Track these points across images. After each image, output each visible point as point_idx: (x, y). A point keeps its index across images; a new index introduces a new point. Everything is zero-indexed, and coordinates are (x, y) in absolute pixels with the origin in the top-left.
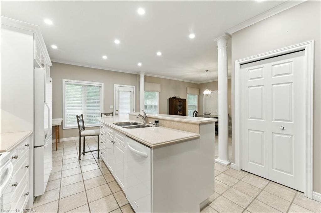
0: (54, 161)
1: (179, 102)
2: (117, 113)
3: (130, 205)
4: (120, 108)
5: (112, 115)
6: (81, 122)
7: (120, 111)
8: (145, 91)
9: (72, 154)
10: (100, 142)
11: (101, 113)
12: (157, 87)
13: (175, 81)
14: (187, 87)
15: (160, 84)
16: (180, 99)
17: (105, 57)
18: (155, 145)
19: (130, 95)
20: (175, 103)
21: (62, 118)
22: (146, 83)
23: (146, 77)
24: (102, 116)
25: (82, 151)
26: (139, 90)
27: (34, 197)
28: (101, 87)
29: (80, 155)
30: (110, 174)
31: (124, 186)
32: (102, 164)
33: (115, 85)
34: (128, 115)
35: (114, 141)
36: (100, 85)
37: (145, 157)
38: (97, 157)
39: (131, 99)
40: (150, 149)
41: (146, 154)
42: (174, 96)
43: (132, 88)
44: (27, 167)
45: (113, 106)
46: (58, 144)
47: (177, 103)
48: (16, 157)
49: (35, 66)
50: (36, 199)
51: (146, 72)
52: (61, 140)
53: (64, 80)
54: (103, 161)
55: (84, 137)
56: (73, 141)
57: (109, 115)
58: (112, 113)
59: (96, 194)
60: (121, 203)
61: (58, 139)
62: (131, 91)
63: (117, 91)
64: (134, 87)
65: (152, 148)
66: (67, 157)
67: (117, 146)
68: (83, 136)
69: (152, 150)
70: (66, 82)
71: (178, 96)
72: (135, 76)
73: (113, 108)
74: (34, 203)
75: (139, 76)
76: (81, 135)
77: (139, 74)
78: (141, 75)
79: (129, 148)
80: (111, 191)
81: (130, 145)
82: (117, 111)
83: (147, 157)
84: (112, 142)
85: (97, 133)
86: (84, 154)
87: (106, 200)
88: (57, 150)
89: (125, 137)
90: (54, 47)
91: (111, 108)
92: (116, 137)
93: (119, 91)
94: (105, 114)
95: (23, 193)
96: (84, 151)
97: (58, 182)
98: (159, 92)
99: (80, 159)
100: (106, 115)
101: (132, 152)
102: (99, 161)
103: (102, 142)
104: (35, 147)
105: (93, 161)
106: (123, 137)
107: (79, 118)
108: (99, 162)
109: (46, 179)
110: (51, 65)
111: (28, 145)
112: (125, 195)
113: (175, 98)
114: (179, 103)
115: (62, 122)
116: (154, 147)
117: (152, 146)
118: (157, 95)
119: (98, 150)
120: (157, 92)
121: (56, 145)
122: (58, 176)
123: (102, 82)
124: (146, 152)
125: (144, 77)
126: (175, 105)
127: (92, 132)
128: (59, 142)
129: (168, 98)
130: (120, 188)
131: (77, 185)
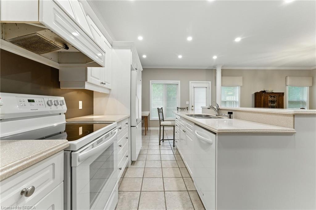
0: (144, 143)
1: (272, 96)
2: (193, 108)
3: (197, 192)
4: (195, 104)
5: (187, 110)
6: (161, 114)
7: (195, 106)
8: (222, 86)
9: (155, 139)
10: (175, 132)
11: (178, 107)
12: (239, 80)
13: (265, 70)
14: (286, 77)
15: (241, 77)
16: (273, 93)
17: (180, 57)
18: (220, 131)
19: (205, 90)
20: (264, 98)
21: (149, 111)
22: (223, 77)
23: (222, 71)
24: (178, 110)
25: (161, 139)
26: (216, 85)
27: (131, 161)
28: (178, 84)
29: (160, 141)
30: (182, 161)
31: (192, 173)
32: (176, 151)
33: (190, 82)
34: (201, 108)
35: (186, 130)
36: (177, 83)
37: (209, 144)
38: (173, 145)
39: (206, 95)
40: (215, 135)
41: (211, 141)
42: (263, 90)
43: (209, 84)
44: (127, 138)
45: (188, 102)
46: (146, 131)
47: (268, 98)
48: (120, 128)
49: (132, 69)
50: (133, 163)
51: (223, 65)
52: (149, 128)
53: (151, 81)
54: (177, 150)
55: (164, 126)
56: (156, 130)
57: (184, 109)
58: (187, 107)
59: (169, 173)
60: (189, 188)
61: (147, 128)
62: (206, 86)
63: (192, 88)
64: (210, 82)
65: (217, 134)
66: (152, 141)
67: (187, 135)
68: (162, 125)
69: (217, 136)
70: (152, 83)
71: (269, 90)
72: (211, 72)
73: (188, 104)
74: (131, 165)
75: (216, 70)
76: (161, 124)
77: (215, 68)
78: (217, 69)
79: (196, 135)
80: (182, 175)
81: (197, 133)
82: (193, 106)
83: (212, 144)
84: (183, 131)
85: (173, 124)
86: (163, 141)
87: (176, 181)
88: (146, 135)
89: (193, 125)
90: (144, 56)
91: (187, 103)
92: (186, 127)
93: (194, 87)
94: (180, 108)
95: (125, 155)
96: (163, 138)
97: (145, 156)
98: (241, 86)
99: (160, 144)
100: (182, 110)
101: (199, 139)
102: (174, 148)
103: (176, 132)
104: (131, 126)
105: (170, 148)
106: (192, 126)
107: (160, 111)
108: (174, 150)
109: (137, 153)
110: (142, 70)
111: (127, 124)
112: (193, 181)
113: (264, 91)
114: (270, 99)
115: (149, 115)
116: (219, 132)
117: (216, 131)
118: (238, 90)
119: (174, 140)
120: (237, 87)
121: (145, 132)
122: (145, 152)
123: (179, 80)
124: (211, 138)
125: (221, 71)
126: (264, 100)
127: (169, 123)
128: (147, 130)
129: (254, 93)
130: (190, 175)
131: (156, 162)
